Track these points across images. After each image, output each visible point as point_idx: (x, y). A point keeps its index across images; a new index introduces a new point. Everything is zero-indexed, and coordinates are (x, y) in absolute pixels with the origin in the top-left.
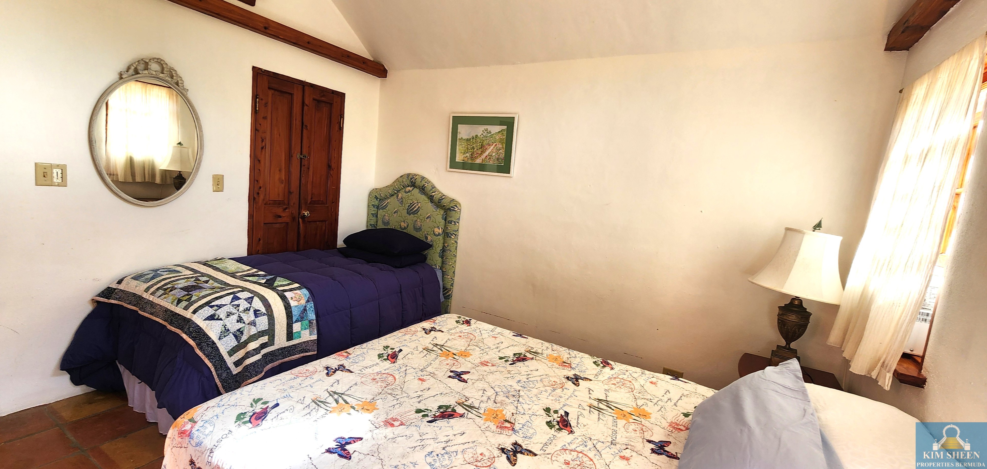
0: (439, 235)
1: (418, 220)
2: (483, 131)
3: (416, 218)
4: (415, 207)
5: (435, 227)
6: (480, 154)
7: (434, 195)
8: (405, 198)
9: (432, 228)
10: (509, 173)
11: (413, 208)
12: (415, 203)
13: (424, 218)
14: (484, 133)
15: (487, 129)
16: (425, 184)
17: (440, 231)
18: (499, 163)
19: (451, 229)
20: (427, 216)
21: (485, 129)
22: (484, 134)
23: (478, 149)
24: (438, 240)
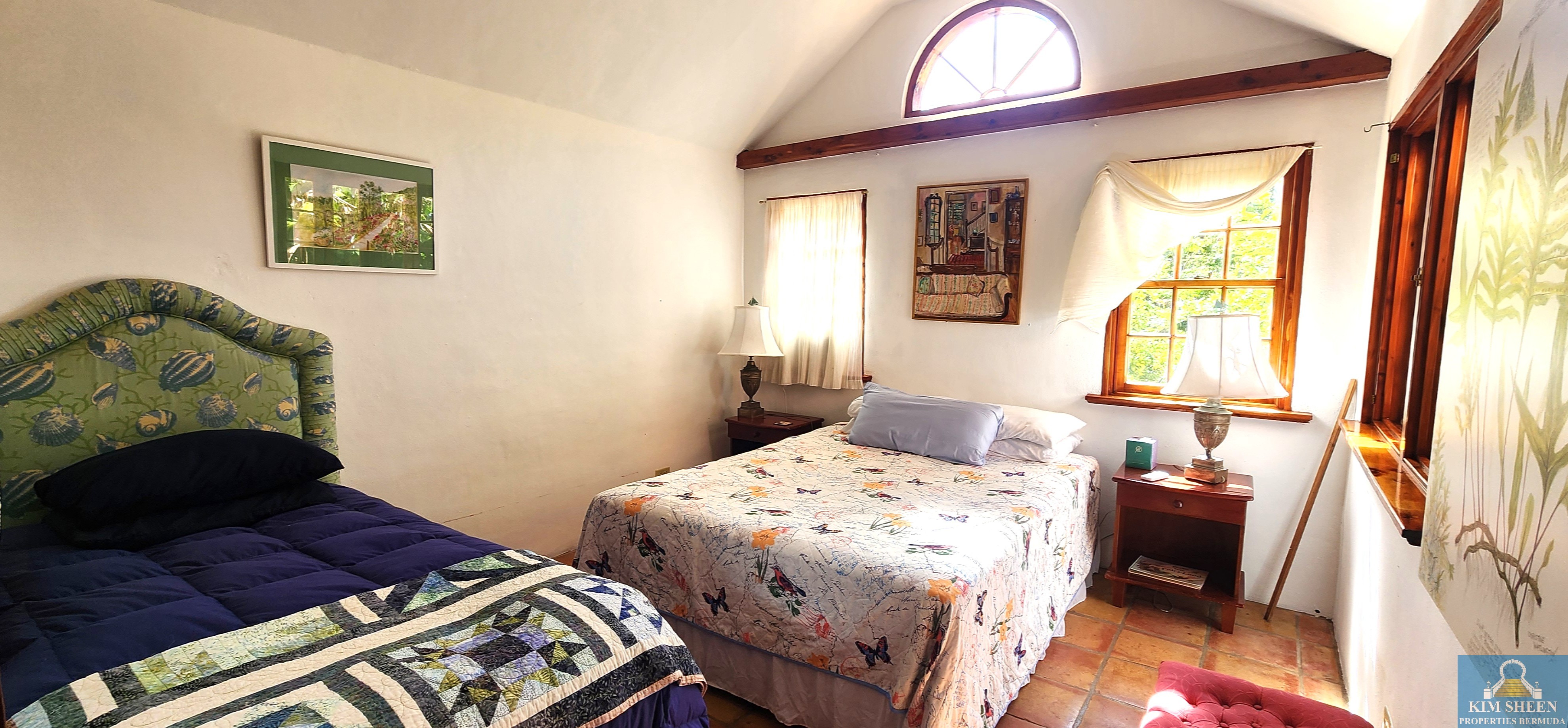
0: (293, 414)
1: (218, 396)
2: (362, 186)
3: (202, 396)
4: (194, 366)
5: (279, 401)
6: (362, 232)
7: (256, 329)
8: (139, 349)
9: (271, 405)
10: (434, 269)
11: (188, 371)
12: (192, 356)
13: (237, 388)
14: (366, 190)
15: (371, 183)
16: (216, 304)
17: (295, 406)
18: (408, 251)
19: (325, 394)
20: (248, 380)
21: (366, 182)
22: (365, 192)
23: (354, 221)
24: (293, 427)
